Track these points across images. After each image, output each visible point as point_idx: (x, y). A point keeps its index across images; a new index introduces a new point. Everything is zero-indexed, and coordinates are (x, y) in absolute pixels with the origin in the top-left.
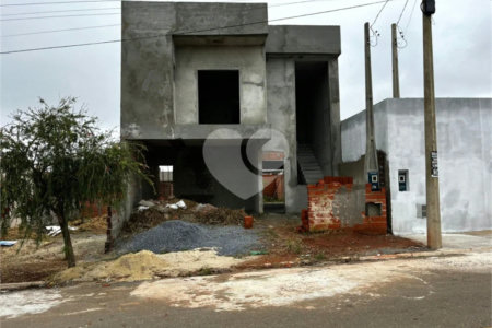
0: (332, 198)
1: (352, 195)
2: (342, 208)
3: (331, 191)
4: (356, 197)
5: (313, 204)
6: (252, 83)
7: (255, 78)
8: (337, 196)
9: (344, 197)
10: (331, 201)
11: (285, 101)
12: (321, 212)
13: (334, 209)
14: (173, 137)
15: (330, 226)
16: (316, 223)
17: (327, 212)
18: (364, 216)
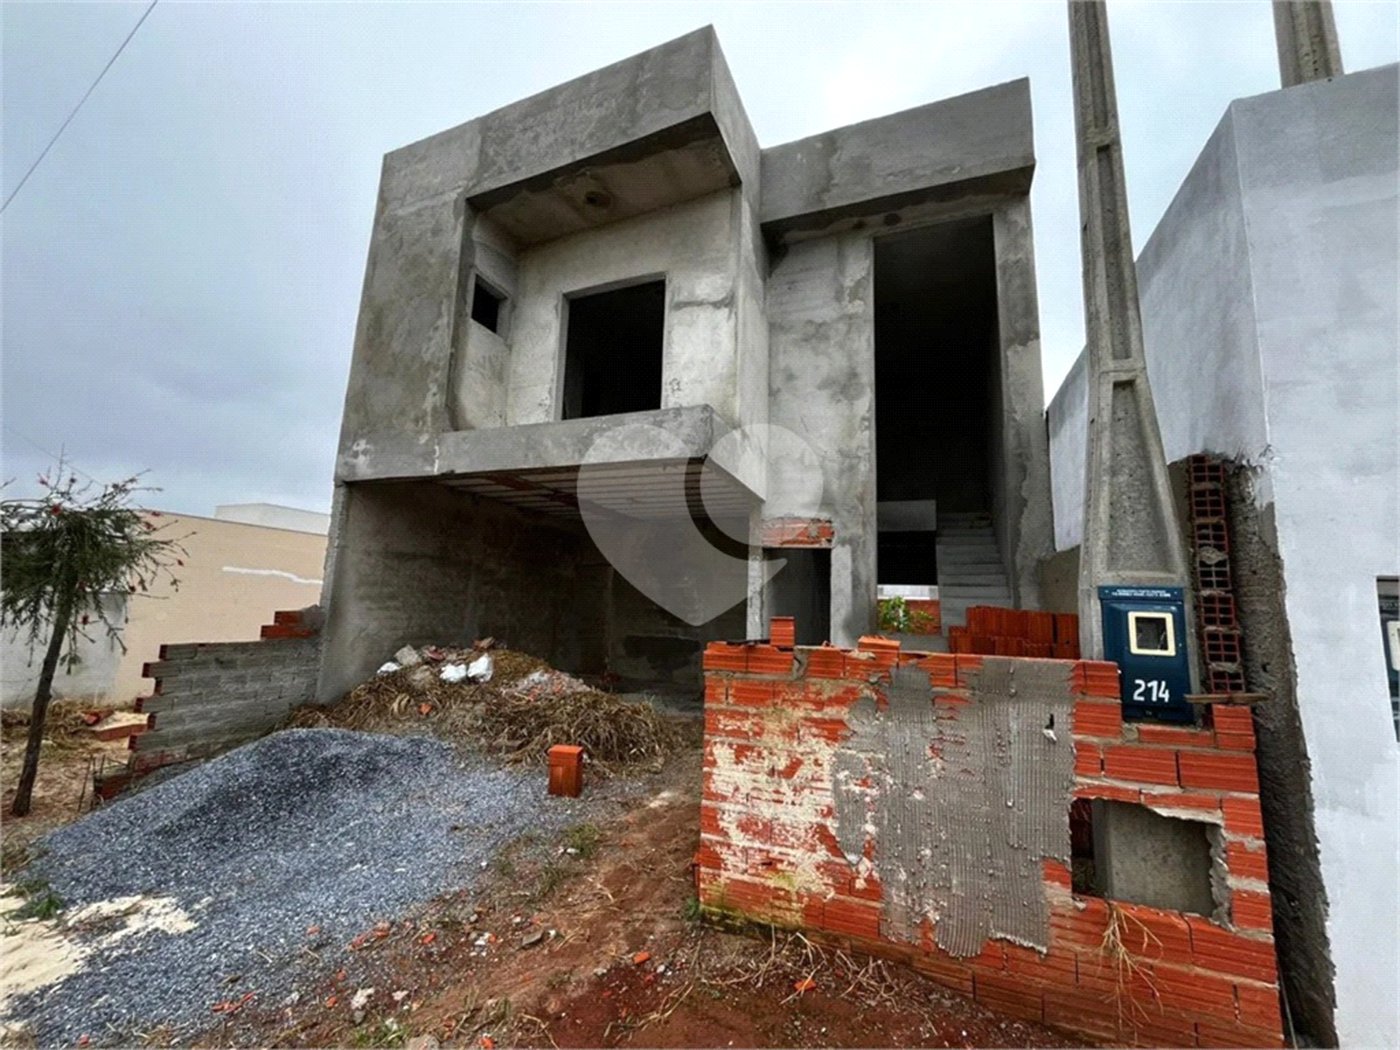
0: (833, 731)
1: (971, 729)
2: (895, 806)
3: (829, 688)
4: (1000, 743)
5: (722, 753)
6: (700, 304)
7: (707, 285)
8: (863, 725)
9: (912, 734)
10: (826, 752)
11: (840, 361)
12: (766, 811)
13: (846, 807)
14: (435, 469)
15: (816, 910)
16: (735, 868)
17: (801, 813)
18: (1059, 894)
